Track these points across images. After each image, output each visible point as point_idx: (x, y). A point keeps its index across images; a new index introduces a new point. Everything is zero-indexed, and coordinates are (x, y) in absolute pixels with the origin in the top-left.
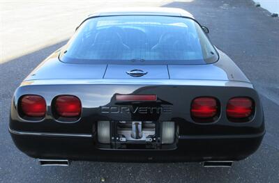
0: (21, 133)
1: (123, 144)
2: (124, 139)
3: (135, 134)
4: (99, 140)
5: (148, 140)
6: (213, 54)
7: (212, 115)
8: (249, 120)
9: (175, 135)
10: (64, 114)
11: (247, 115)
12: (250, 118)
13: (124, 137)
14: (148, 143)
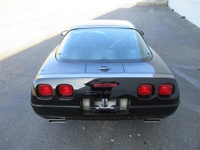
0: (37, 106)
1: (98, 110)
2: (98, 108)
3: (103, 104)
4: (84, 109)
5: (112, 108)
6: (149, 54)
7: (149, 94)
8: (170, 97)
9: (128, 106)
10: (63, 95)
11: (169, 94)
12: (171, 96)
13: (98, 107)
14: (112, 110)
